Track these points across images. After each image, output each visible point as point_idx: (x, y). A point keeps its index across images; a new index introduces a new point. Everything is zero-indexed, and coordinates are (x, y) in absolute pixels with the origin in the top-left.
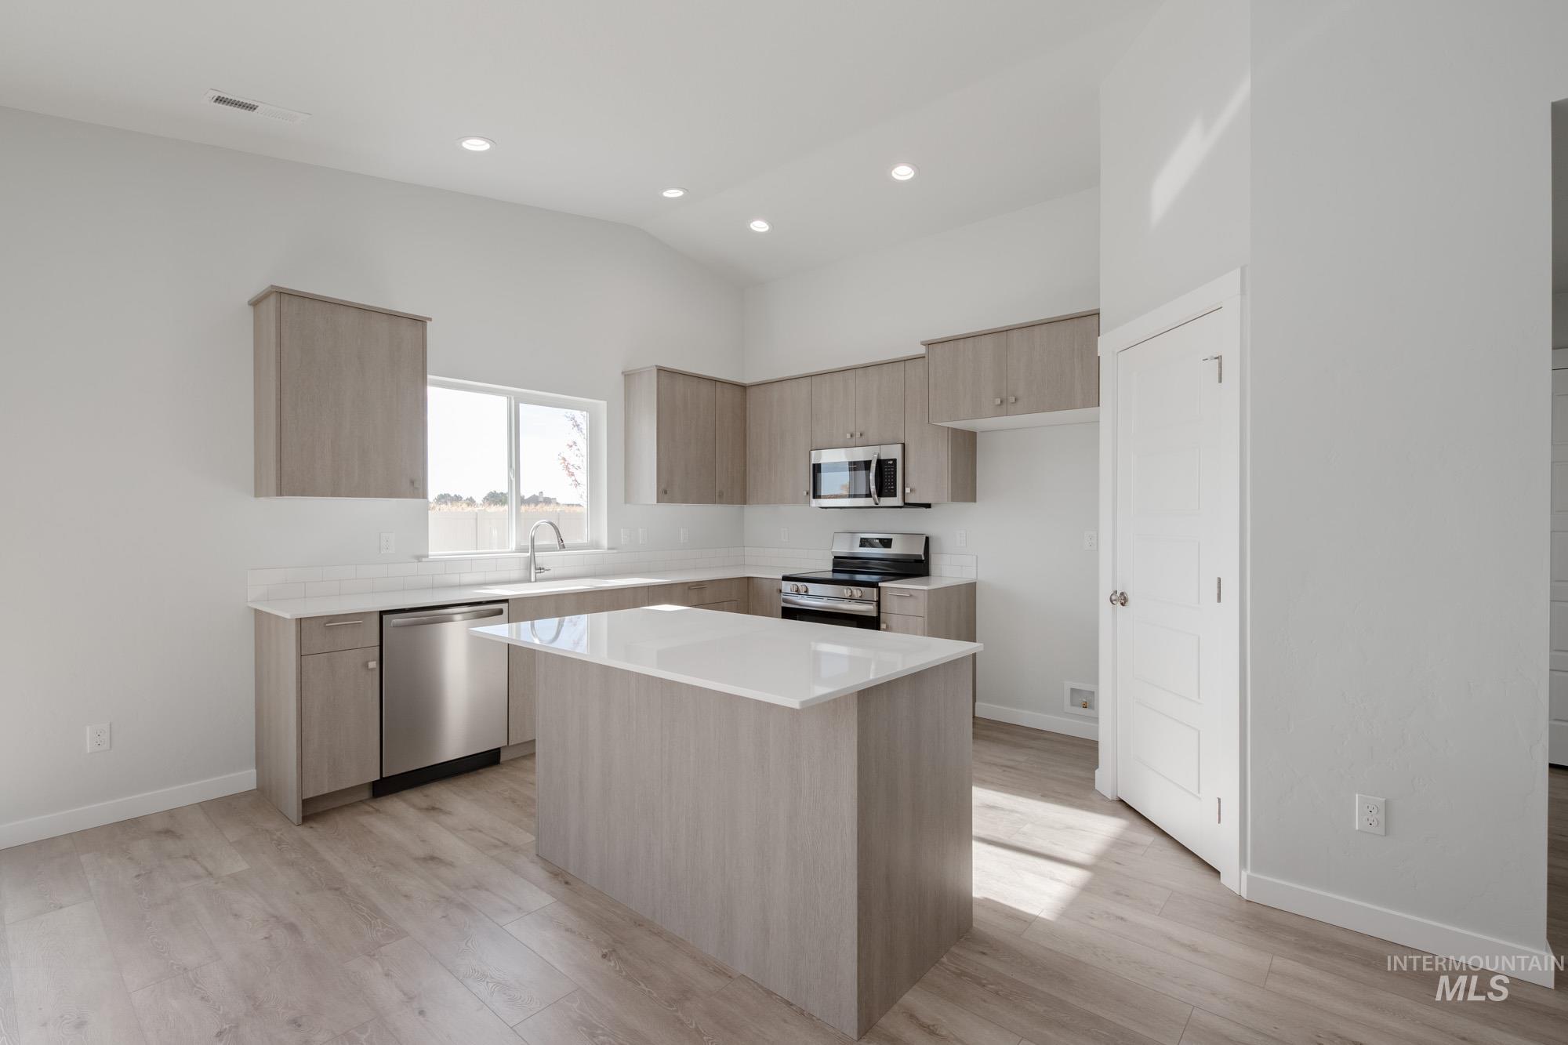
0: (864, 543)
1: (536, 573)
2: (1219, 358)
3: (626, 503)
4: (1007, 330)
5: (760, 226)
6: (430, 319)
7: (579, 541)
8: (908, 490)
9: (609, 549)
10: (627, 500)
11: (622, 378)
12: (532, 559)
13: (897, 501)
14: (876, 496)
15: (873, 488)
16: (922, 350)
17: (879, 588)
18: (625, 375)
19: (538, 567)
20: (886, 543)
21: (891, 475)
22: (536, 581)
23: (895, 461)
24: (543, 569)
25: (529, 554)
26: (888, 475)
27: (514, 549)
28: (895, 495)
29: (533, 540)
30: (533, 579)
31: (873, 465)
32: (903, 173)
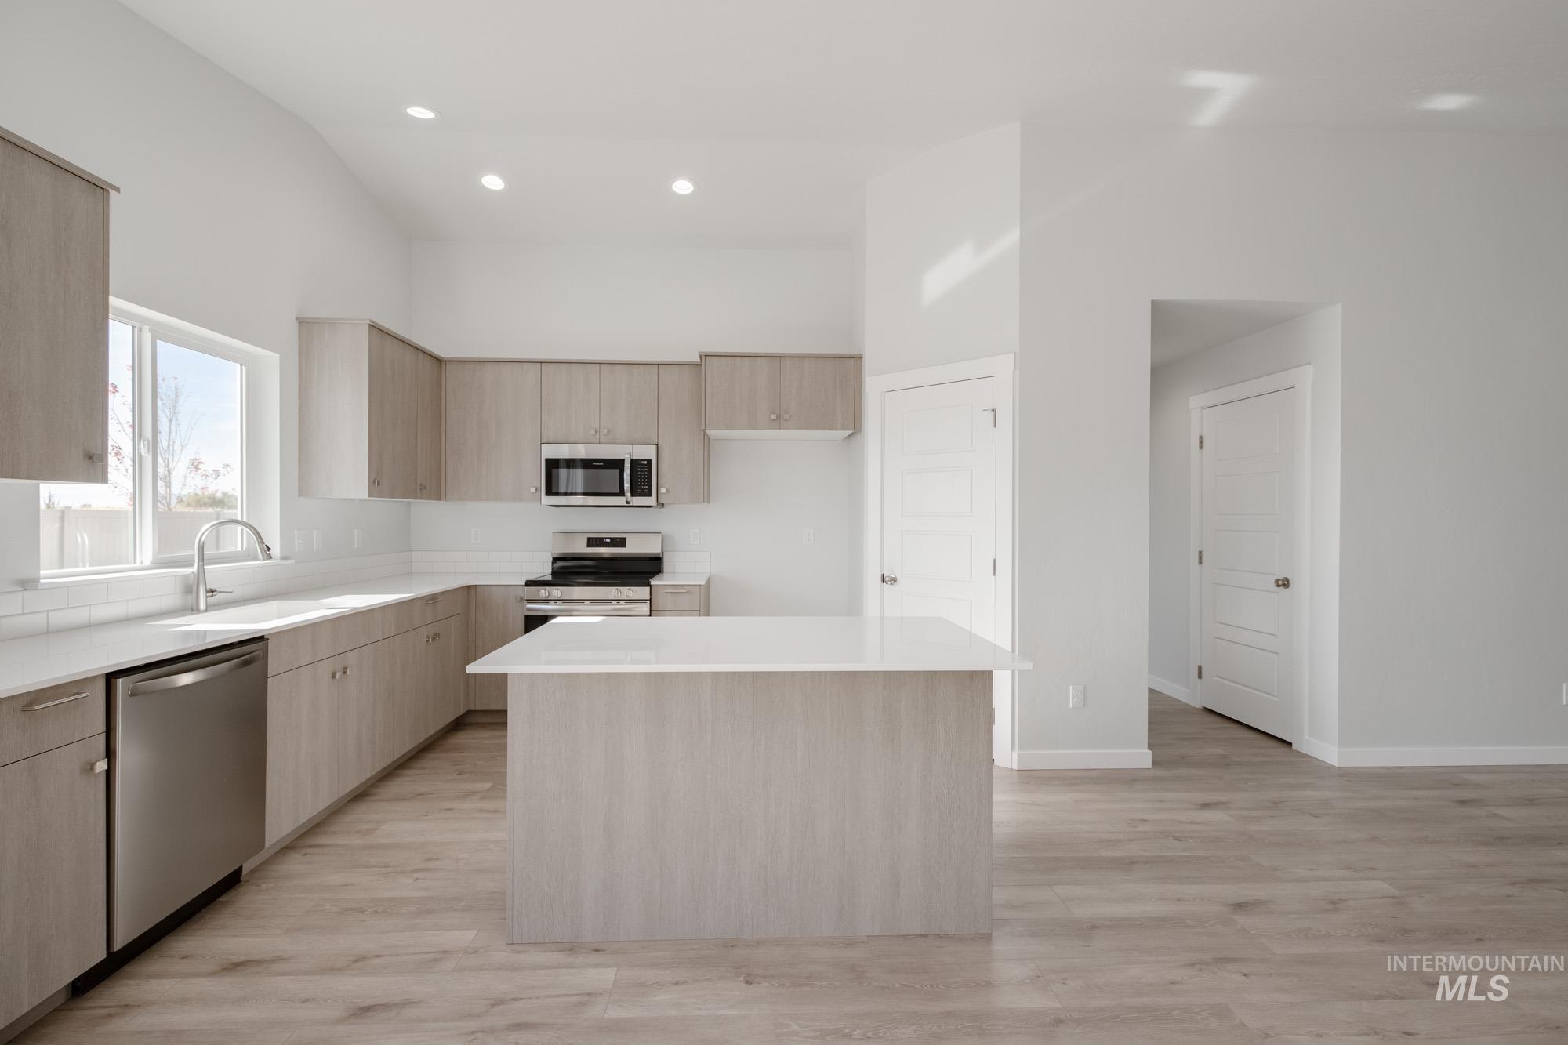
0: (593, 542)
1: (207, 597)
2: (994, 411)
3: (300, 495)
4: (781, 357)
5: (493, 182)
6: (117, 190)
7: (231, 549)
8: (663, 490)
9: (282, 558)
10: (302, 492)
11: (293, 327)
12: (200, 576)
13: (651, 500)
14: (629, 494)
15: (627, 486)
16: (697, 360)
17: (650, 586)
18: (300, 323)
19: (209, 587)
20: (621, 542)
21: (644, 475)
22: (206, 611)
23: (649, 461)
24: (216, 591)
25: (195, 569)
26: (641, 475)
27: (147, 563)
28: (650, 495)
29: (201, 548)
30: (202, 606)
31: (627, 465)
32: (683, 187)
